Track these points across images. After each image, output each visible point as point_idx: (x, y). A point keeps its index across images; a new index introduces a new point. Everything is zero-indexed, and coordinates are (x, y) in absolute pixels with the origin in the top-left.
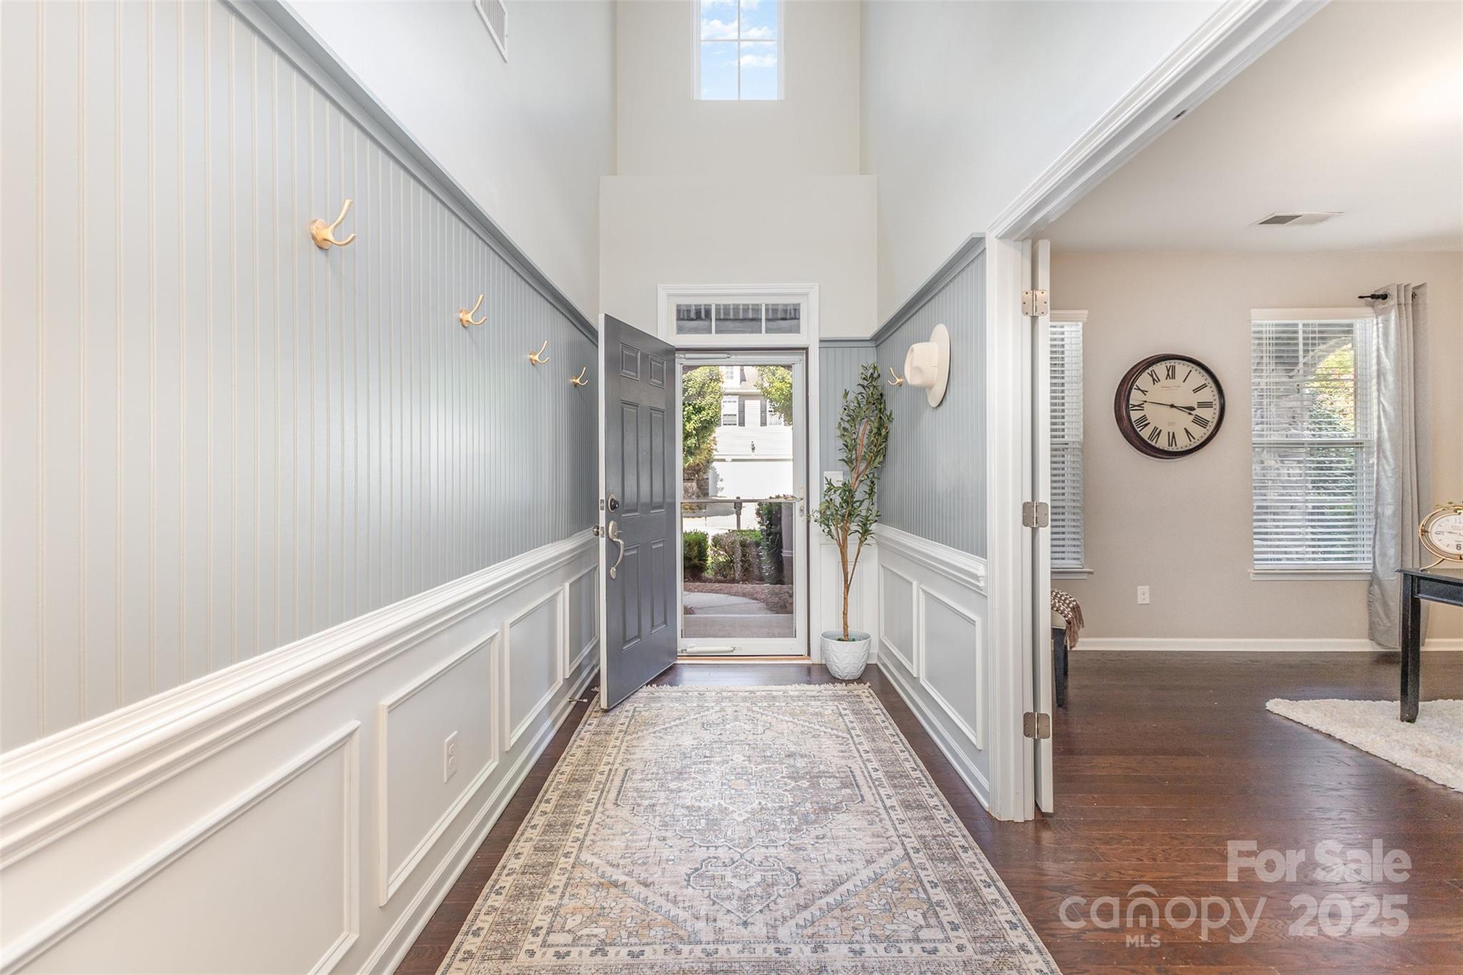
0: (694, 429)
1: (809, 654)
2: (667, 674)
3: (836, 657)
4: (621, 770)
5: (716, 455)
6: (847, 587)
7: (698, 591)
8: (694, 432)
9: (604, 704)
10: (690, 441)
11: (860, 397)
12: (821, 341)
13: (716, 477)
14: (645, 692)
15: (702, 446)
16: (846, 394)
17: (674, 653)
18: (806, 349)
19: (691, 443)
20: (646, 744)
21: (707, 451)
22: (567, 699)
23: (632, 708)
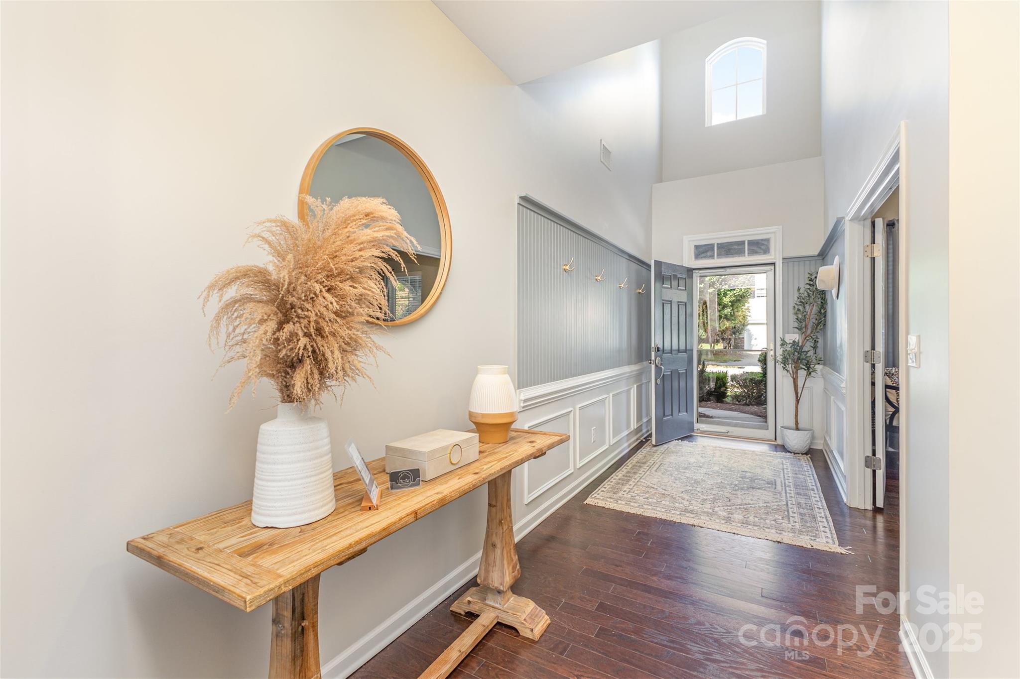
0: (730, 302)
1: (776, 439)
2: (688, 438)
3: (788, 438)
4: (659, 463)
5: (750, 320)
6: (798, 401)
7: (720, 409)
8: (730, 304)
9: (654, 443)
10: (726, 311)
11: (809, 291)
12: (783, 259)
13: (750, 336)
14: (675, 442)
15: (736, 314)
16: (799, 289)
17: (692, 430)
18: (774, 264)
19: (728, 312)
20: (672, 458)
21: (742, 317)
22: (635, 438)
23: (667, 447)
